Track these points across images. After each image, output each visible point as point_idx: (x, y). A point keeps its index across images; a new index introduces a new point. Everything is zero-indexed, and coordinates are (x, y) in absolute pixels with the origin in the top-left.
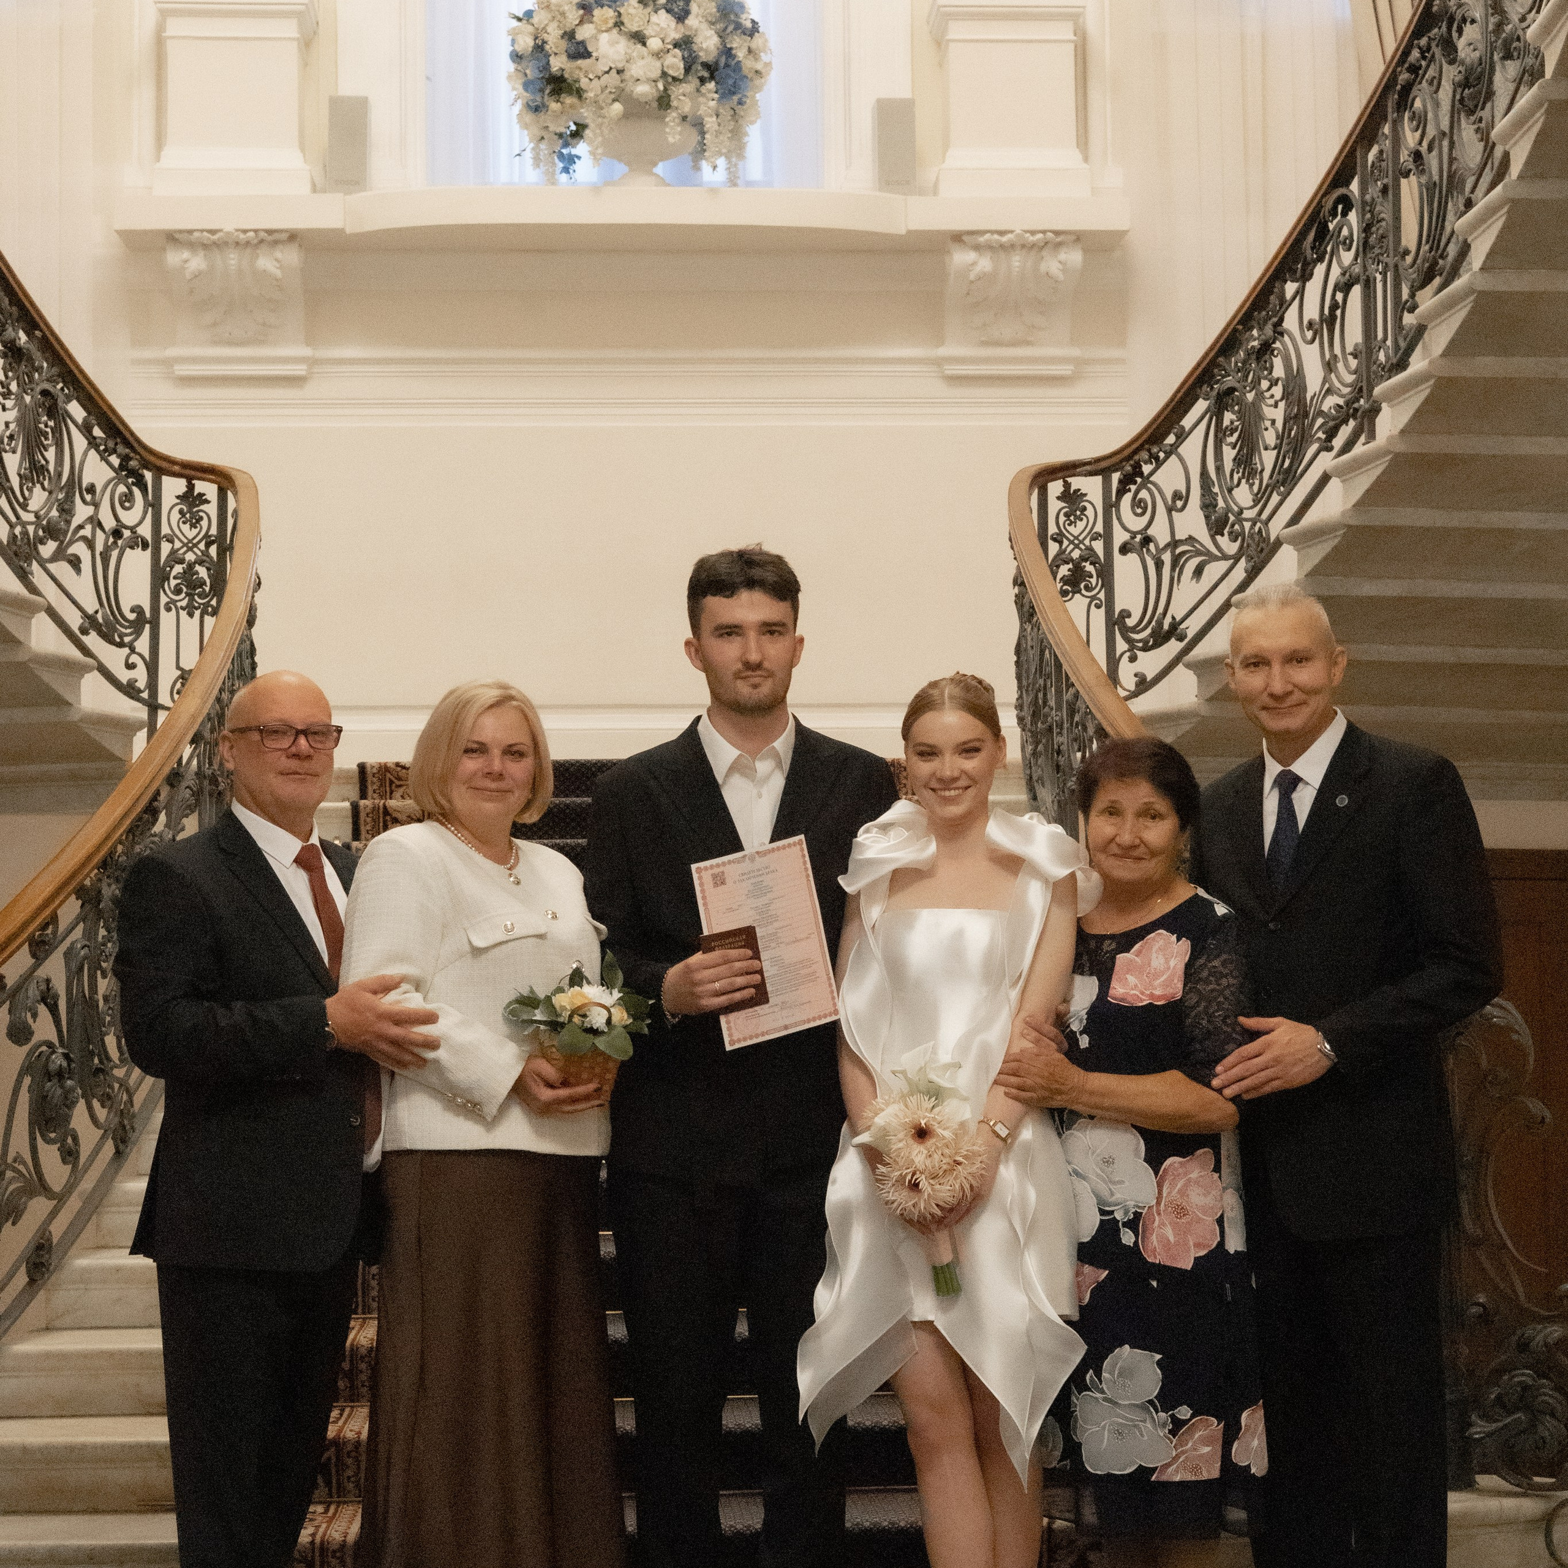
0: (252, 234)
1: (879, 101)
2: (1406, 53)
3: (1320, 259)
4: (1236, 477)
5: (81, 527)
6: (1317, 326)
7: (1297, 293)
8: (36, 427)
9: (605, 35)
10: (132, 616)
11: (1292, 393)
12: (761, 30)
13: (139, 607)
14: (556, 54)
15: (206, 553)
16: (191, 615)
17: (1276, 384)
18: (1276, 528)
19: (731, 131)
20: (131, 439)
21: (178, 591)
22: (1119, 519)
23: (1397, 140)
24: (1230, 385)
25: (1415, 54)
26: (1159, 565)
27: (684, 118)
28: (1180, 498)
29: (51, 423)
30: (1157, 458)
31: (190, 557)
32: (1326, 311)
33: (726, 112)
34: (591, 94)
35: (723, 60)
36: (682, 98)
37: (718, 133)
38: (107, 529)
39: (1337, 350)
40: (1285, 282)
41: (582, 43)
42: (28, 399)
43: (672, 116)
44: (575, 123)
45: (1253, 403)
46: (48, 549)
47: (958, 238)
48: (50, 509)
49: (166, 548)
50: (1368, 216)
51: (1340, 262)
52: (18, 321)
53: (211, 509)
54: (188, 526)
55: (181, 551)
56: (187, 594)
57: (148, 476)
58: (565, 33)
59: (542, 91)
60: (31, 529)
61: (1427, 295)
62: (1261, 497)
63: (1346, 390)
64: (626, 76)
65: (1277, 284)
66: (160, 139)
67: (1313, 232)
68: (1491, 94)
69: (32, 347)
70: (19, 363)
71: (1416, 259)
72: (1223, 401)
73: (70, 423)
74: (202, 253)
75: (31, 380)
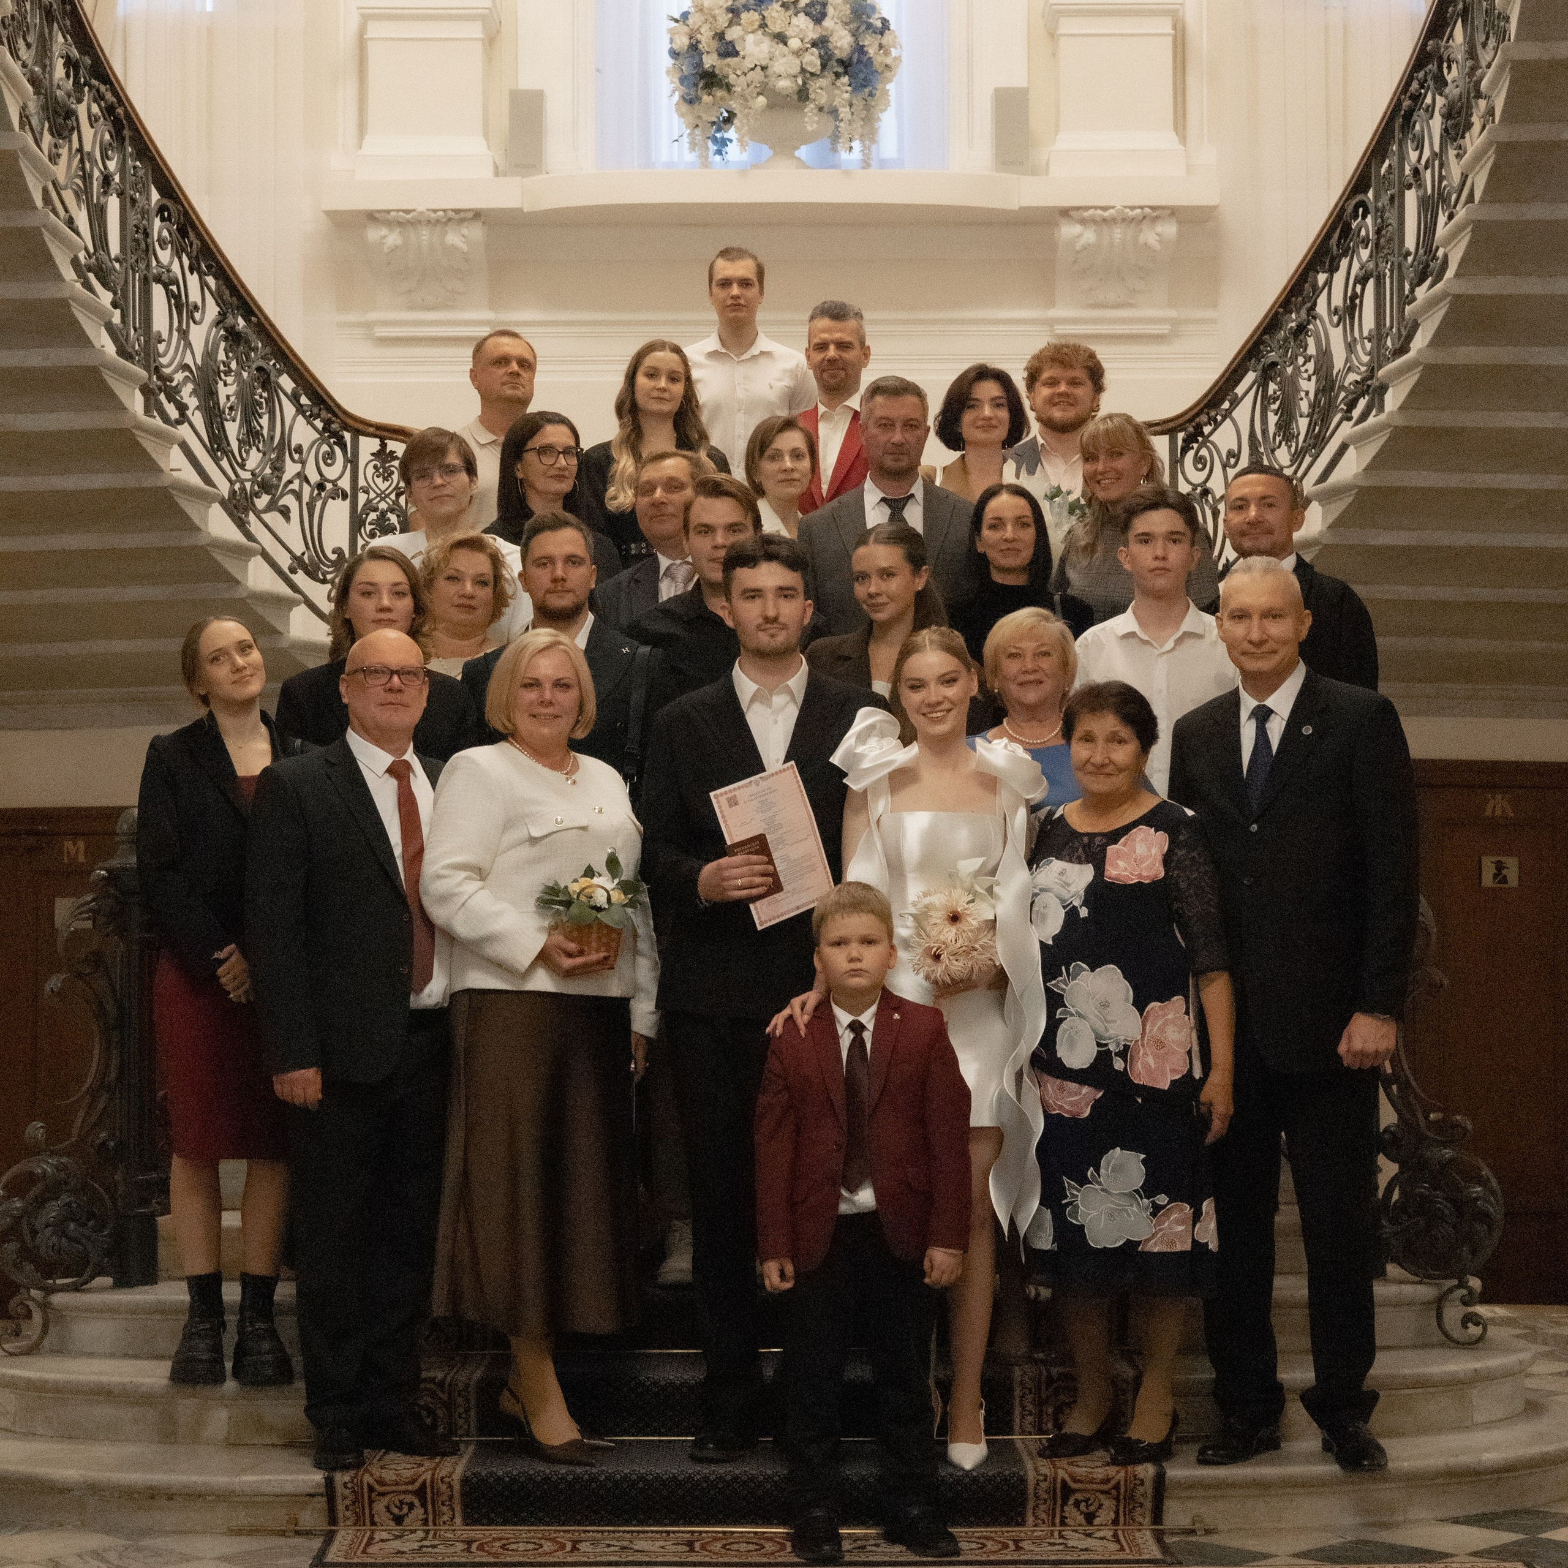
0: (441, 213)
1: (997, 90)
2: (1408, 84)
3: (1345, 254)
4: (1278, 439)
5: (290, 482)
6: (1341, 313)
7: (1326, 281)
8: (252, 399)
9: (751, 35)
10: (333, 557)
11: (1320, 369)
12: (892, 27)
13: (340, 549)
14: (708, 53)
15: (396, 502)
17: (1309, 361)
18: (1308, 486)
19: (863, 119)
20: (332, 405)
22: (1183, 473)
23: (1402, 158)
24: (1274, 360)
25: (1415, 85)
26: (1215, 513)
27: (821, 109)
28: (1235, 455)
29: (265, 395)
30: (1215, 420)
31: (383, 506)
32: (1349, 300)
33: (858, 103)
34: (738, 89)
35: (856, 57)
36: (819, 91)
37: (850, 122)
38: (312, 483)
39: (1357, 334)
40: (1318, 273)
41: (731, 43)
43: (810, 107)
44: (727, 111)
45: (1291, 376)
46: (262, 502)
47: (1065, 213)
48: (264, 469)
49: (362, 498)
50: (1379, 220)
51: (1359, 256)
52: (238, 308)
54: (381, 479)
55: (375, 501)
57: (347, 436)
58: (716, 34)
59: (696, 85)
60: (248, 485)
61: (1421, 292)
62: (1297, 457)
63: (1363, 369)
64: (770, 71)
65: (1311, 274)
66: (362, 129)
67: (1338, 231)
68: (1469, 126)
69: (249, 331)
70: (239, 345)
71: (1414, 260)
72: (1268, 373)
73: (280, 392)
74: (398, 230)
75: (248, 358)
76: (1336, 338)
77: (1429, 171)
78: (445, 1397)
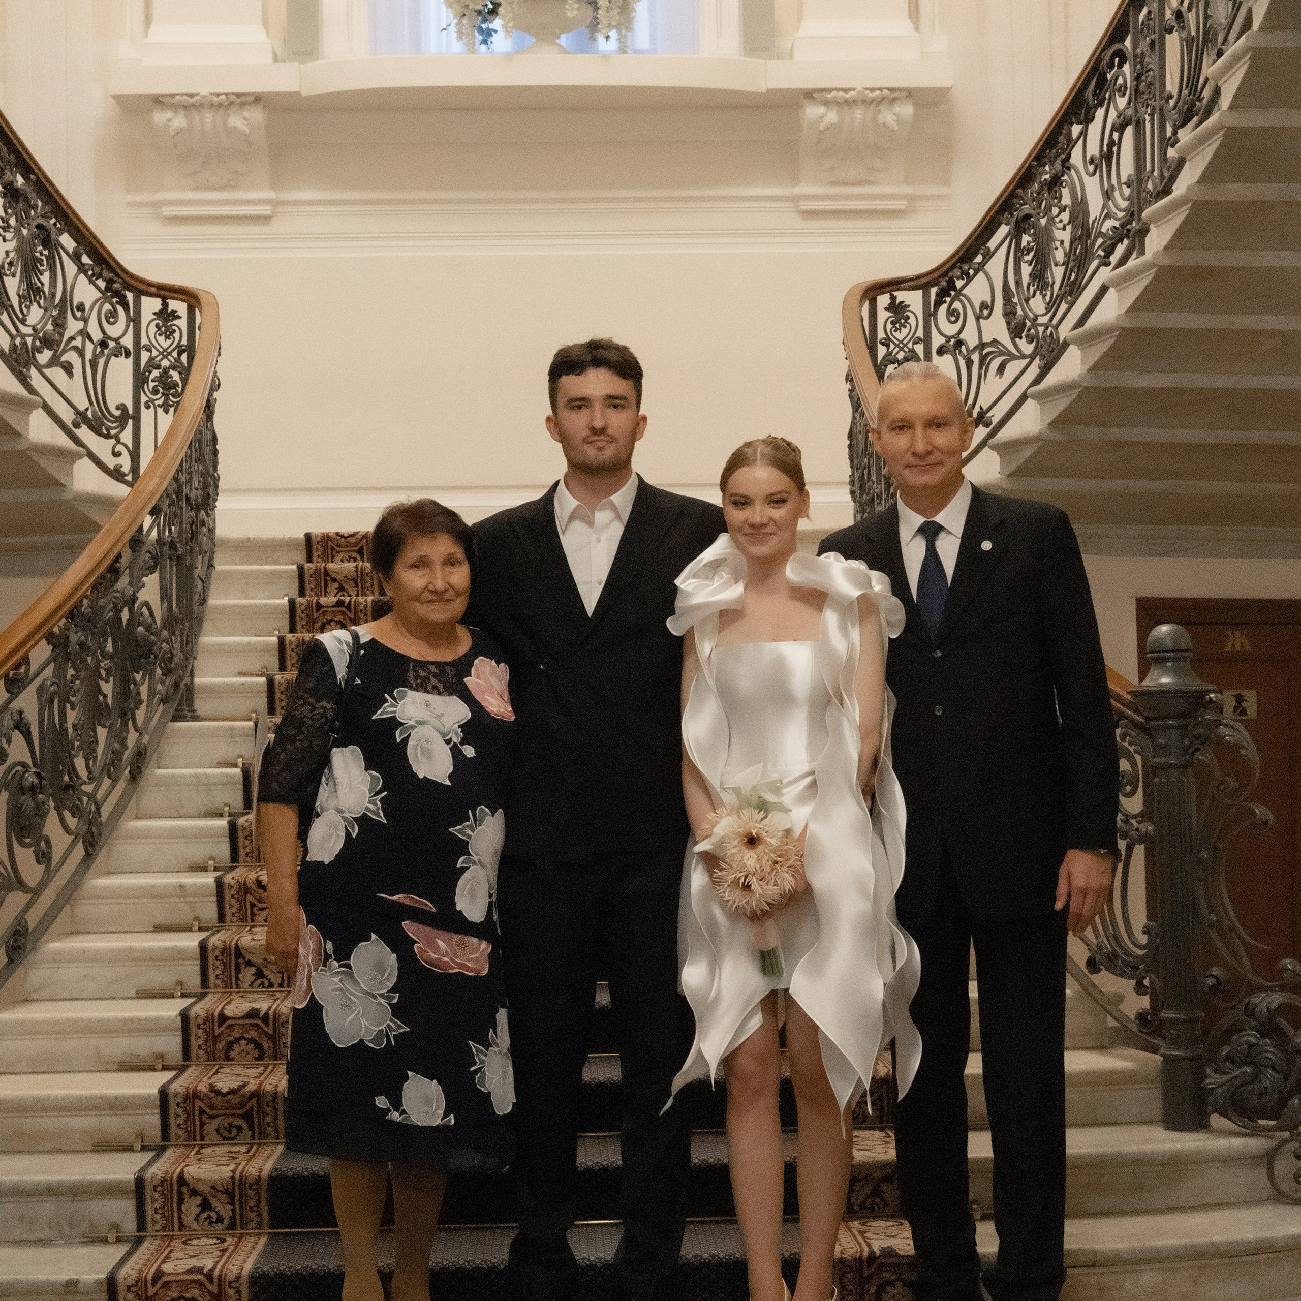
0: (223, 97)
3: (1101, 105)
4: (1032, 289)
5: (72, 338)
6: (1097, 161)
7: (1081, 133)
8: (33, 256)
10: (117, 413)
11: (1077, 218)
13: (123, 405)
15: (178, 360)
16: (167, 412)
17: (1064, 211)
18: (1064, 332)
19: (620, 8)
20: (113, 264)
21: (155, 391)
22: (936, 326)
23: (1163, 2)
24: (1026, 212)
26: (969, 363)
28: (986, 307)
29: (46, 252)
30: (968, 275)
31: (165, 363)
32: (1105, 149)
37: (608, 9)
38: (95, 340)
39: (1114, 181)
40: (1072, 124)
42: (25, 232)
44: (492, 3)
45: (1046, 226)
46: (44, 357)
47: (810, 95)
48: (45, 325)
49: (145, 356)
50: (1139, 66)
51: (1116, 107)
52: (16, 166)
53: (182, 323)
54: (163, 337)
55: (158, 359)
56: (163, 394)
57: (130, 296)
60: (29, 340)
61: (1186, 135)
62: (1052, 306)
63: (1121, 215)
65: (1065, 126)
66: (148, 20)
67: (1094, 83)
69: (28, 189)
70: (17, 202)
71: (1177, 102)
72: (1021, 226)
73: (61, 251)
74: (183, 113)
75: (28, 216)
76: (1093, 188)
77: (1194, 10)
78: (214, 1289)
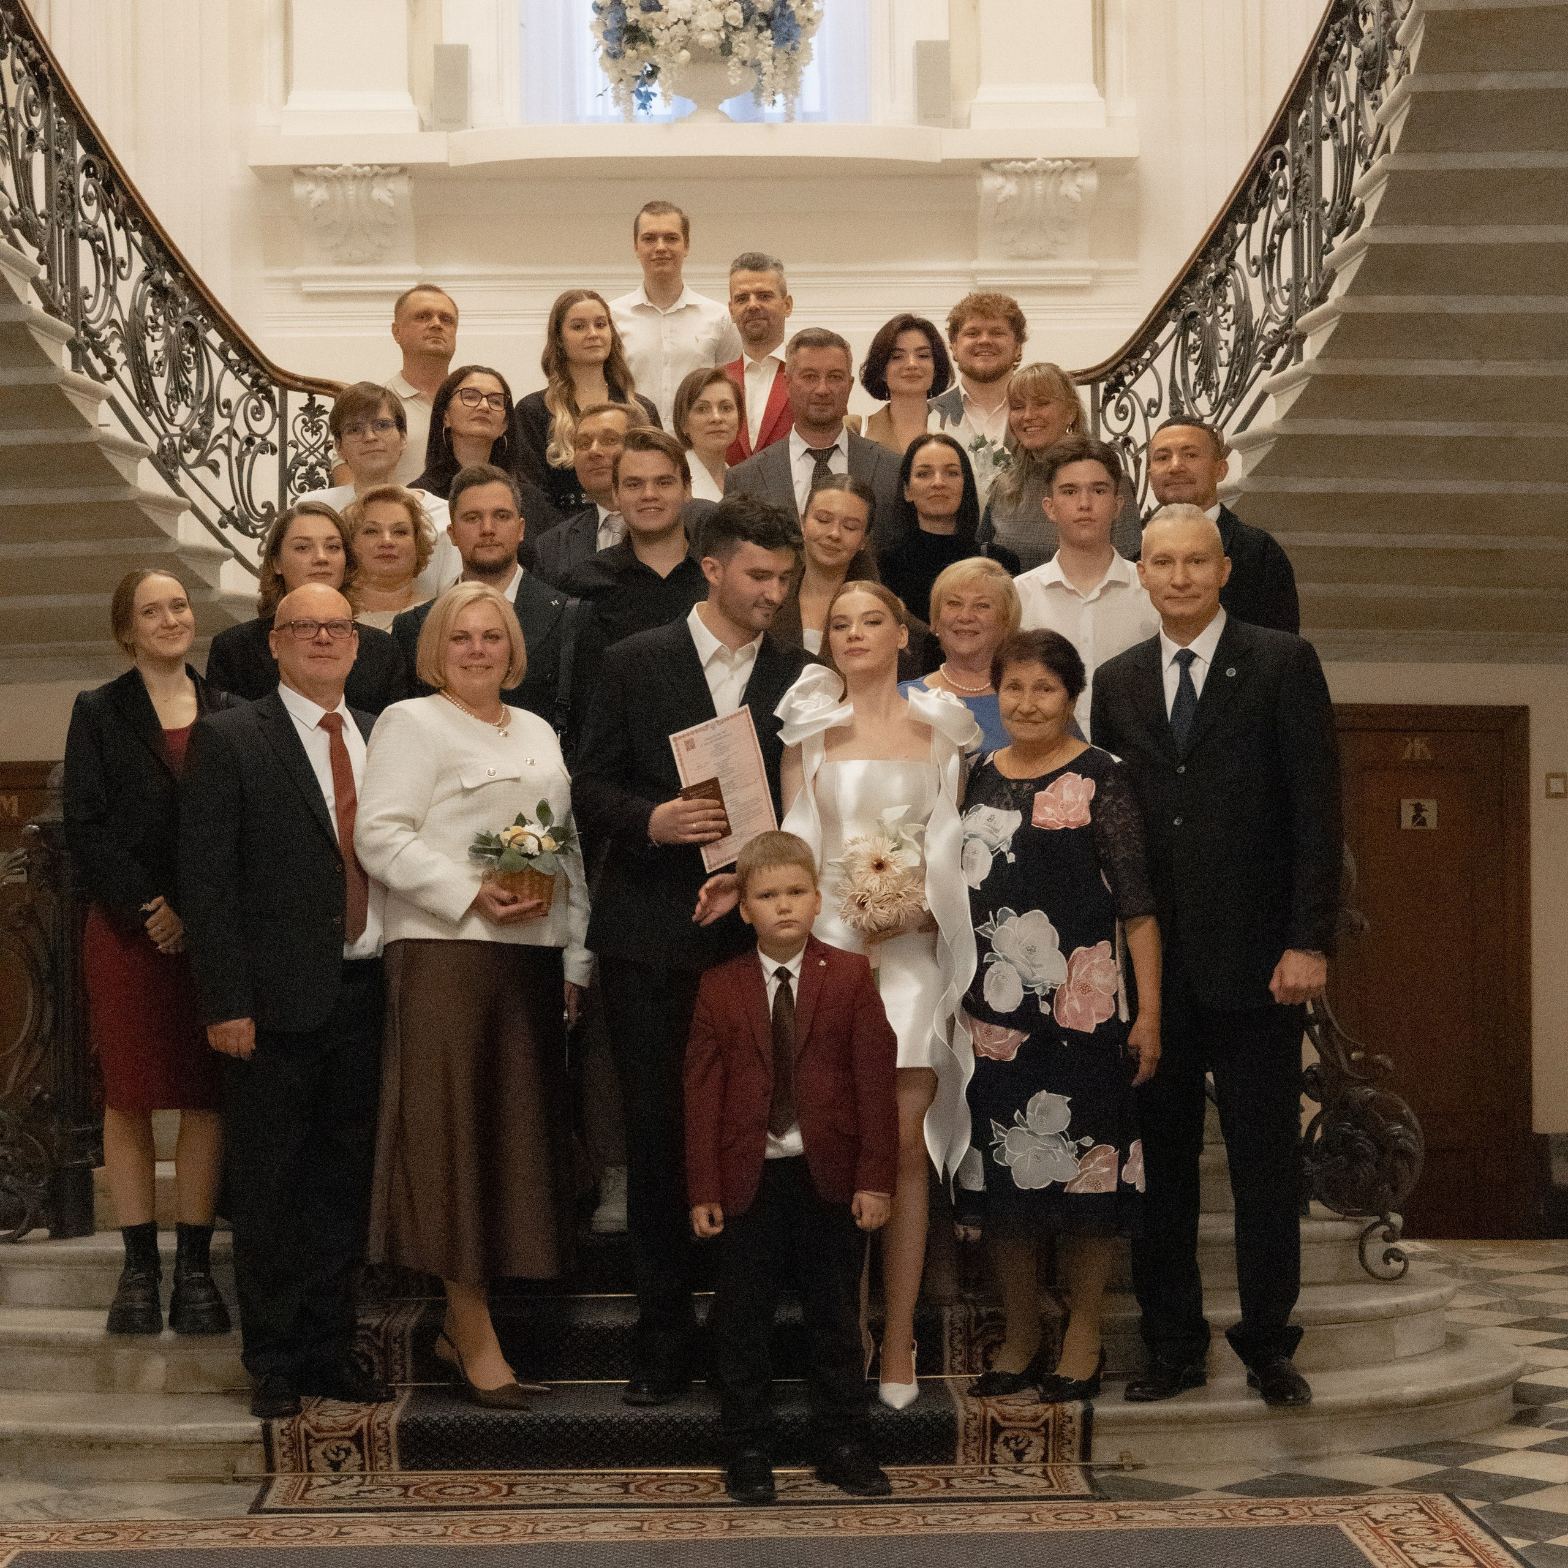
0: (367, 168)
1: (919, 45)
2: (1324, 35)
3: (1263, 205)
4: (1198, 388)
5: (219, 437)
6: (1259, 263)
7: (1245, 232)
8: (180, 354)
10: (263, 511)
11: (1239, 319)
13: (269, 503)
14: (631, 7)
15: (325, 457)
17: (1229, 310)
18: (1228, 435)
19: (786, 73)
20: (260, 359)
22: (1105, 422)
23: (1319, 109)
24: (1194, 310)
25: (1331, 36)
26: (1137, 463)
27: (744, 63)
28: (1155, 404)
29: (193, 350)
30: (1136, 370)
31: (312, 460)
32: (1267, 251)
33: (781, 56)
34: (661, 43)
35: (778, 10)
36: (742, 45)
37: (773, 76)
38: (241, 437)
39: (1275, 284)
40: (1236, 223)
43: (734, 60)
44: (651, 66)
45: (1211, 326)
46: (191, 456)
47: (987, 165)
48: (193, 422)
49: (291, 452)
50: (1297, 171)
51: (1277, 207)
52: (165, 264)
54: (310, 433)
55: (304, 455)
57: (276, 391)
59: (619, 39)
60: (177, 440)
61: (1338, 242)
62: (1217, 406)
63: (1282, 318)
64: (693, 26)
65: (1230, 225)
66: (287, 84)
67: (1257, 182)
68: (1384, 77)
69: (176, 287)
70: (166, 300)
71: (1331, 210)
72: (1188, 322)
73: (208, 347)
74: (324, 185)
75: (176, 314)
76: (1255, 288)
77: (1345, 122)
78: (380, 1343)
